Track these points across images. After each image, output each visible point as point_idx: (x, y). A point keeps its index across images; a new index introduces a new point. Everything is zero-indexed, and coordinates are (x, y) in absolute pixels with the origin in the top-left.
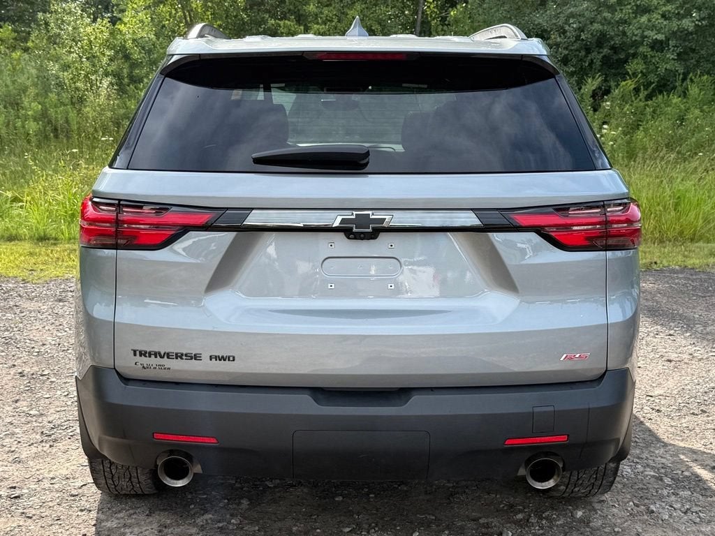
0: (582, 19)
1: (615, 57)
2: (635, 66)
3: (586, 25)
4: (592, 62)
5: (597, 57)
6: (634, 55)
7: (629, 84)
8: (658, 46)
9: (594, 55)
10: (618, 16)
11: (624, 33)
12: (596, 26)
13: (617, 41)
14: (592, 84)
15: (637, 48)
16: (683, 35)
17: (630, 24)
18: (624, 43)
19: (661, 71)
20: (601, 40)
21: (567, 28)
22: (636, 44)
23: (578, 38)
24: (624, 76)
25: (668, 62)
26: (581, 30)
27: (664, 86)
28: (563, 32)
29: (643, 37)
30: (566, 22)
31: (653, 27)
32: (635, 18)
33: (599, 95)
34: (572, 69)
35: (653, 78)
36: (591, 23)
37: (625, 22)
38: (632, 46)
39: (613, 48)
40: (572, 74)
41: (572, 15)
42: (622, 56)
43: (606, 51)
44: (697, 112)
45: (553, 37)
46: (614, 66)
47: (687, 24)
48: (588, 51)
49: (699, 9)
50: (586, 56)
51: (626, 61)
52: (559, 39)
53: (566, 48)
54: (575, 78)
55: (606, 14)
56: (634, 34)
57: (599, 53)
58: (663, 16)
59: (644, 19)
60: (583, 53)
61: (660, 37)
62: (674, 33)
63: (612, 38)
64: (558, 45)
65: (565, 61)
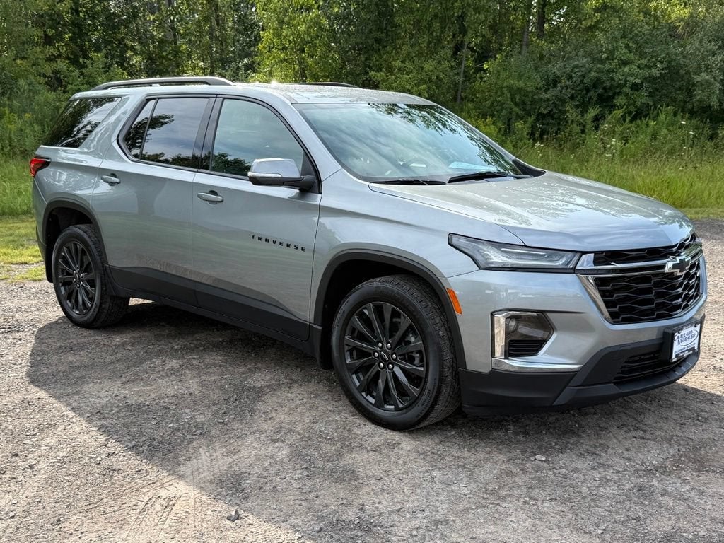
0: (583, 69)
1: (605, 95)
2: (619, 100)
3: (585, 74)
4: (590, 98)
5: (594, 95)
6: (619, 93)
7: (618, 113)
8: (636, 87)
9: (591, 93)
10: (607, 67)
11: (612, 79)
12: (593, 74)
13: (608, 83)
14: (593, 112)
15: (621, 88)
16: (652, 80)
17: (616, 73)
18: (612, 85)
19: (638, 104)
20: (597, 83)
21: (573, 75)
22: (621, 86)
23: (582, 82)
24: (614, 107)
25: (643, 98)
26: (583, 76)
27: (639, 114)
28: (570, 78)
29: (626, 81)
30: (572, 71)
31: (632, 75)
32: (620, 68)
33: (597, 120)
34: (578, 103)
35: (632, 108)
36: (590, 72)
37: (613, 71)
38: (617, 87)
39: (605, 88)
40: (577, 107)
41: (576, 66)
42: (611, 94)
43: (600, 90)
44: (666, 131)
45: (563, 81)
46: (606, 101)
47: (654, 72)
48: (588, 90)
49: (661, 62)
50: (587, 94)
51: (613, 97)
52: (568, 83)
53: (573, 89)
54: (580, 109)
55: (599, 66)
56: (620, 79)
57: (595, 92)
58: (639, 67)
59: (626, 69)
60: (584, 92)
61: (638, 81)
62: (646, 79)
63: (604, 82)
64: (567, 87)
65: (572, 98)
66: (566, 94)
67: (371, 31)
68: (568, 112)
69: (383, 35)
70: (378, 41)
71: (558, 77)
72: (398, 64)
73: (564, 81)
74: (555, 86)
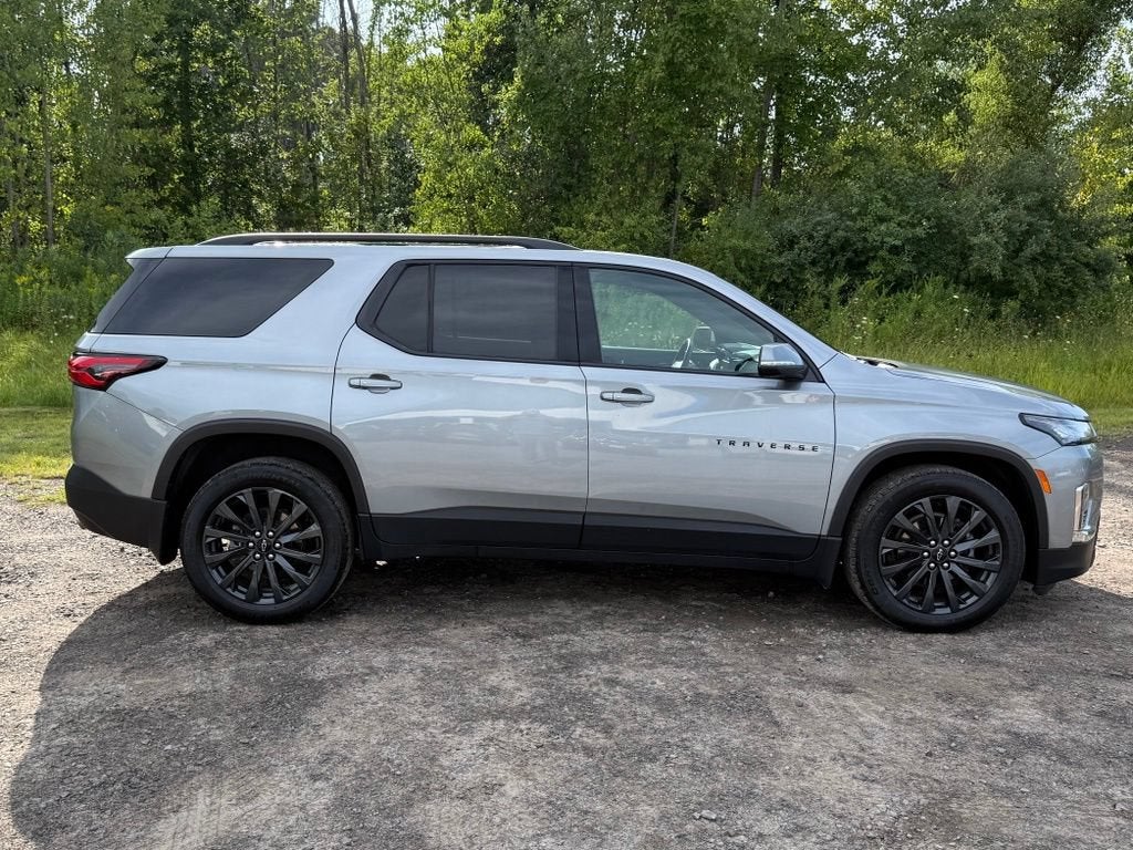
0: (828, 227)
1: (857, 260)
2: (874, 267)
3: (831, 232)
4: (837, 263)
5: (841, 259)
6: (874, 258)
7: (872, 283)
8: (895, 250)
9: (838, 258)
10: (859, 224)
11: (865, 239)
12: (841, 233)
13: (859, 245)
14: (840, 282)
15: (877, 252)
16: (916, 241)
17: (870, 232)
18: (864, 247)
19: (898, 271)
20: (845, 245)
21: (815, 234)
22: (876, 249)
23: (826, 243)
24: (867, 275)
25: (904, 265)
26: (828, 236)
27: (899, 285)
28: (811, 237)
29: (882, 242)
30: (814, 229)
31: (890, 235)
32: (876, 225)
33: (845, 292)
34: (821, 270)
35: (890, 277)
36: (836, 230)
37: (866, 230)
38: (871, 250)
39: (855, 251)
40: (819, 274)
41: (819, 223)
42: (863, 259)
43: (849, 254)
44: (933, 307)
46: (857, 268)
47: (919, 231)
48: (833, 254)
49: (929, 219)
50: (832, 258)
51: (866, 263)
52: (808, 244)
53: (814, 252)
54: (824, 277)
55: (848, 223)
56: (874, 240)
57: (843, 255)
58: (899, 224)
59: (883, 227)
60: (829, 256)
61: (898, 243)
62: (908, 240)
63: (854, 243)
64: (806, 248)
65: (814, 263)
66: (807, 257)
67: (559, 175)
68: (808, 280)
69: (574, 181)
70: (568, 187)
71: (795, 236)
72: (592, 217)
73: (804, 242)
74: (791, 248)
